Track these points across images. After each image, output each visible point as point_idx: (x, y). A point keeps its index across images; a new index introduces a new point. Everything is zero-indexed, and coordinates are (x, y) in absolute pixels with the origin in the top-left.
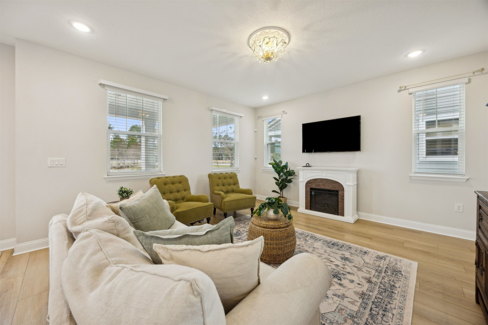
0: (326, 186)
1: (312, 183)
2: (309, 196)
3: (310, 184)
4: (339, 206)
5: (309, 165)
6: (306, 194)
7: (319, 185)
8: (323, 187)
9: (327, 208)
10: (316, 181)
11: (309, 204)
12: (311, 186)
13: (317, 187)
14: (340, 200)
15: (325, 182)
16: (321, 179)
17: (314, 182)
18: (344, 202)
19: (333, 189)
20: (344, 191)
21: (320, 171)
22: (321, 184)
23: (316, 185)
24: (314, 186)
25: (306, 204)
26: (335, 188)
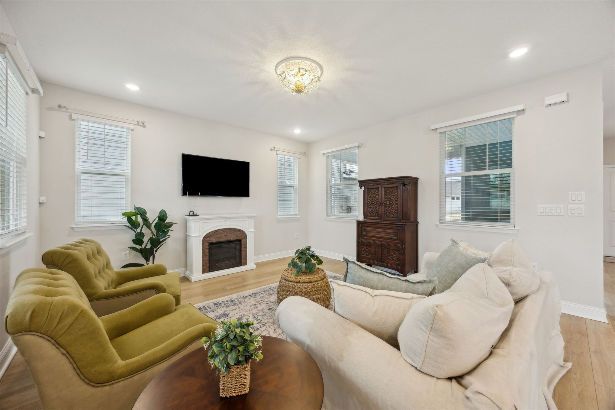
0: (229, 237)
1: (212, 236)
2: (208, 254)
3: (210, 238)
4: (242, 255)
5: (194, 213)
6: (203, 253)
7: (221, 237)
8: (225, 239)
9: (228, 262)
10: (217, 232)
11: (208, 265)
12: (210, 241)
13: (218, 240)
14: (242, 249)
15: (227, 232)
16: (224, 230)
17: (215, 234)
18: (247, 250)
19: (236, 238)
20: (247, 238)
21: (223, 220)
22: (224, 235)
23: (216, 237)
24: (214, 240)
25: (203, 266)
26: (238, 237)
